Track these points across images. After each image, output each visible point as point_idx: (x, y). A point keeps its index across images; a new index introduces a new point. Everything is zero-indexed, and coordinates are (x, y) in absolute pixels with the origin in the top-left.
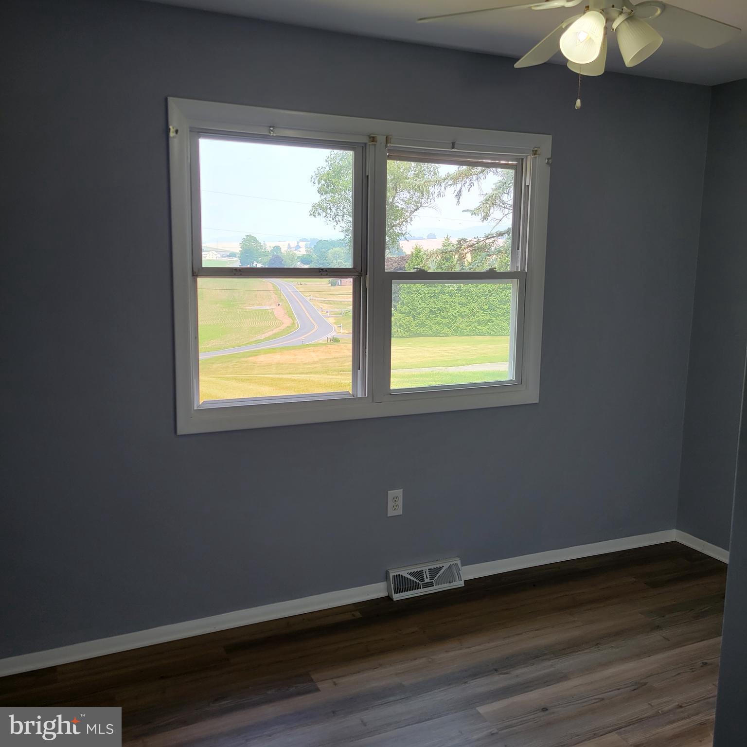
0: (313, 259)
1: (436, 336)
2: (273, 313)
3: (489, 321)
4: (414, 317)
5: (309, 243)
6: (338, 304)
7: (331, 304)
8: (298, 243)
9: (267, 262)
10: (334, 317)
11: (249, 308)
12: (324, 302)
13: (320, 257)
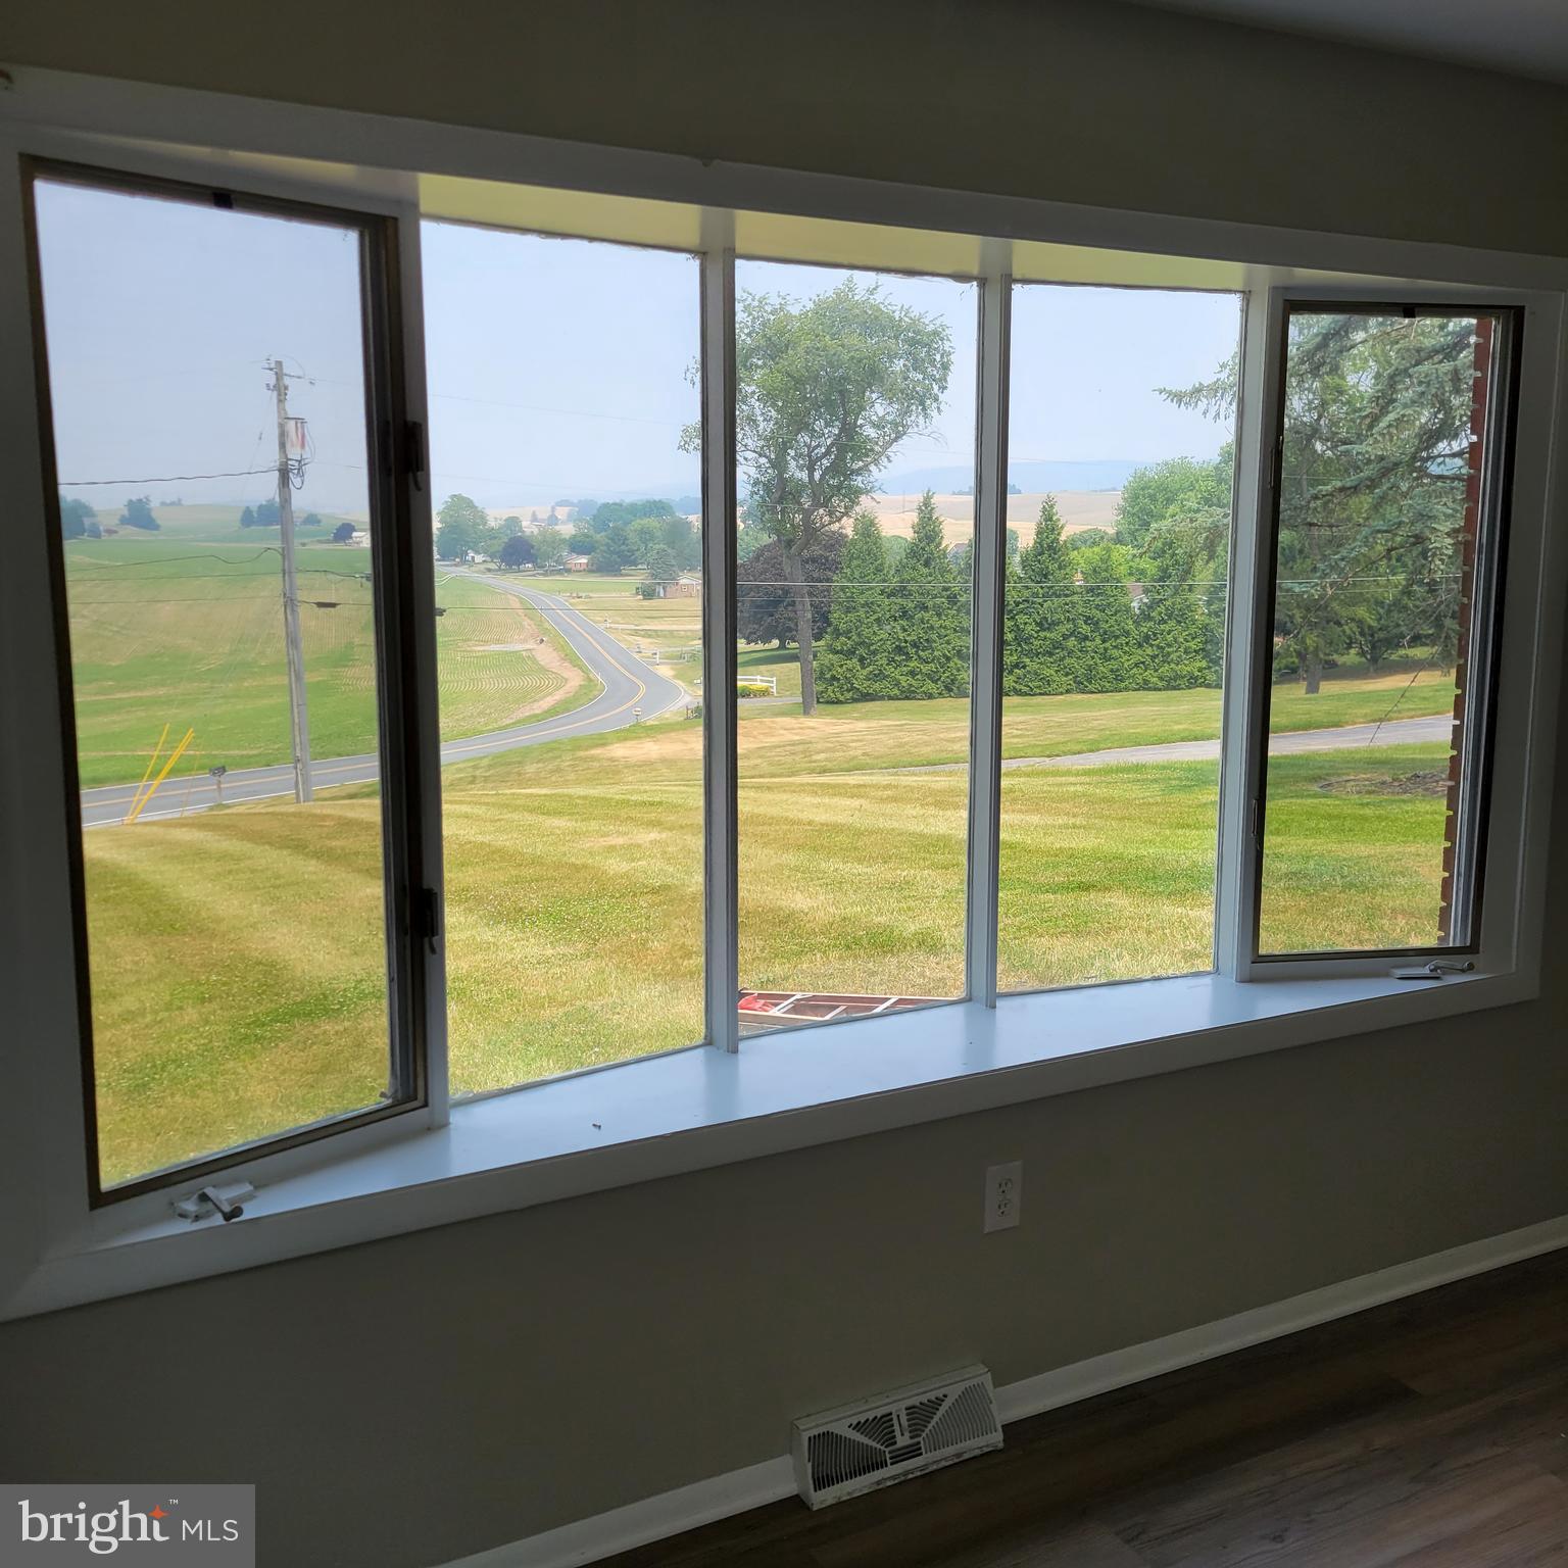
0: (597, 542)
1: (907, 698)
2: (533, 659)
3: (1016, 666)
4: (862, 660)
5: (577, 509)
6: (665, 636)
7: (650, 636)
8: (553, 509)
9: (498, 552)
10: (672, 664)
11: (479, 648)
12: (636, 633)
13: (612, 539)
